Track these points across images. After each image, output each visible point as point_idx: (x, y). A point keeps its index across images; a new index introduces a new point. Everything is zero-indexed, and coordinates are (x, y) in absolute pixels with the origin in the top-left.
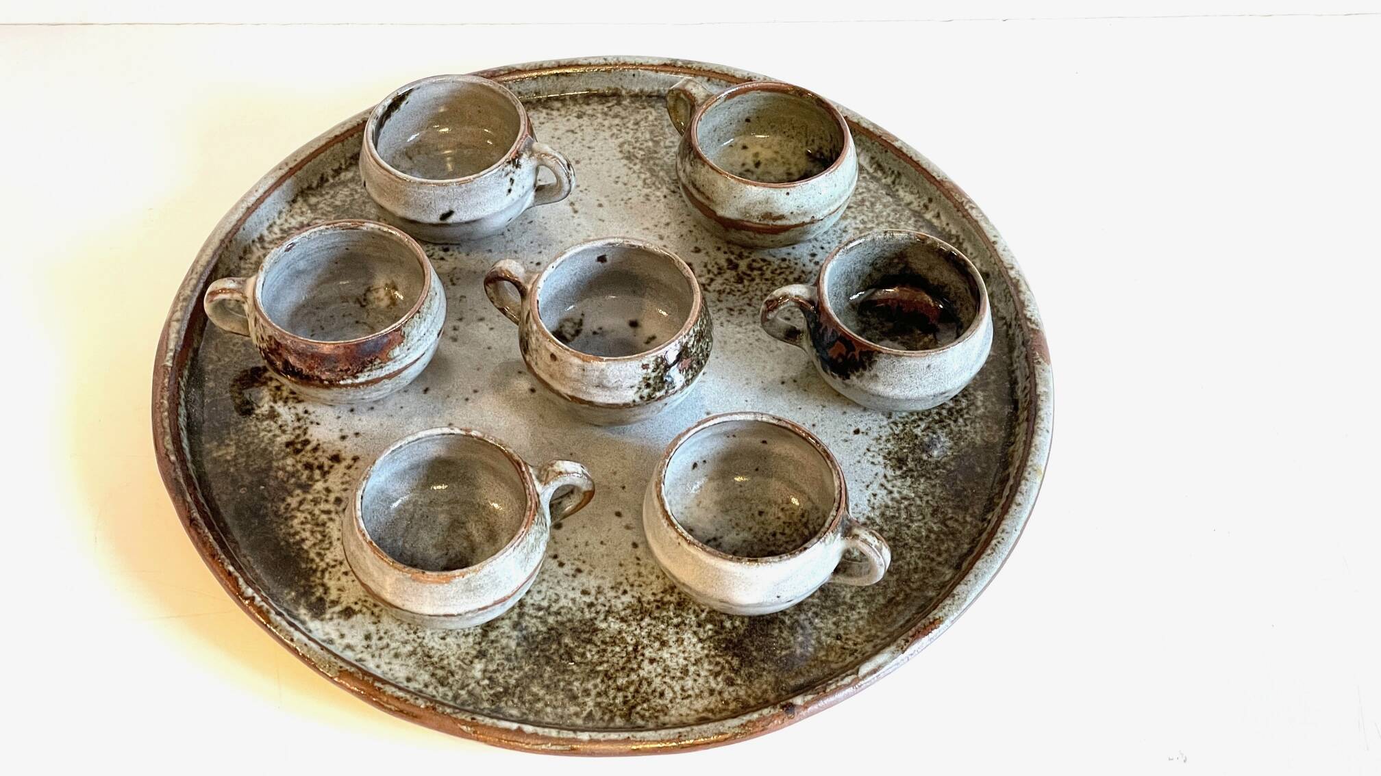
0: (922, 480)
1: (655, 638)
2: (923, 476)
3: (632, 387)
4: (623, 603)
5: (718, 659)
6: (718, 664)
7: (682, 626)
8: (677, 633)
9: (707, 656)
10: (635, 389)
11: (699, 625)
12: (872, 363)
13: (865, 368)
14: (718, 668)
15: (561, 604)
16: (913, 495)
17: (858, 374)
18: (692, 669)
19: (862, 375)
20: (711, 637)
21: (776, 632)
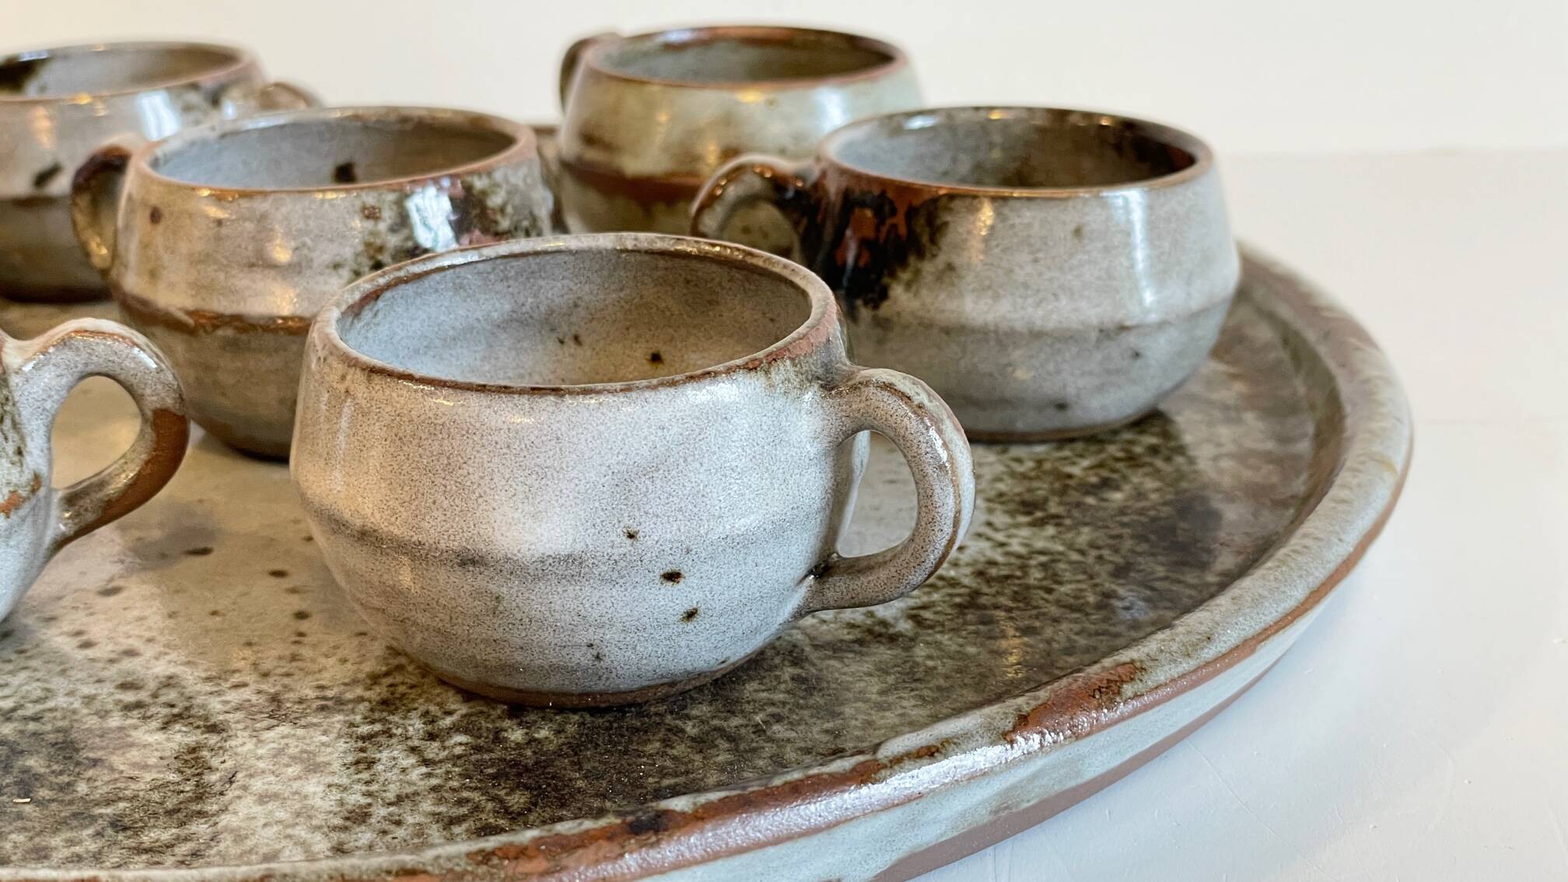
0: (1086, 530)
1: (293, 758)
2: (1086, 524)
3: (336, 266)
4: (227, 702)
5: (465, 794)
6: (461, 802)
7: (382, 739)
8: (362, 750)
9: (434, 789)
10: (345, 273)
11: (431, 737)
12: (936, 230)
13: (921, 255)
14: (464, 810)
15: (50, 704)
16: (1061, 548)
17: (905, 276)
18: (380, 812)
19: (917, 272)
20: (459, 757)
21: (654, 746)
